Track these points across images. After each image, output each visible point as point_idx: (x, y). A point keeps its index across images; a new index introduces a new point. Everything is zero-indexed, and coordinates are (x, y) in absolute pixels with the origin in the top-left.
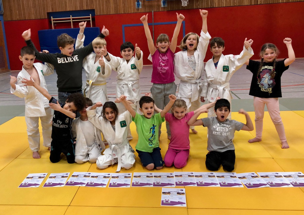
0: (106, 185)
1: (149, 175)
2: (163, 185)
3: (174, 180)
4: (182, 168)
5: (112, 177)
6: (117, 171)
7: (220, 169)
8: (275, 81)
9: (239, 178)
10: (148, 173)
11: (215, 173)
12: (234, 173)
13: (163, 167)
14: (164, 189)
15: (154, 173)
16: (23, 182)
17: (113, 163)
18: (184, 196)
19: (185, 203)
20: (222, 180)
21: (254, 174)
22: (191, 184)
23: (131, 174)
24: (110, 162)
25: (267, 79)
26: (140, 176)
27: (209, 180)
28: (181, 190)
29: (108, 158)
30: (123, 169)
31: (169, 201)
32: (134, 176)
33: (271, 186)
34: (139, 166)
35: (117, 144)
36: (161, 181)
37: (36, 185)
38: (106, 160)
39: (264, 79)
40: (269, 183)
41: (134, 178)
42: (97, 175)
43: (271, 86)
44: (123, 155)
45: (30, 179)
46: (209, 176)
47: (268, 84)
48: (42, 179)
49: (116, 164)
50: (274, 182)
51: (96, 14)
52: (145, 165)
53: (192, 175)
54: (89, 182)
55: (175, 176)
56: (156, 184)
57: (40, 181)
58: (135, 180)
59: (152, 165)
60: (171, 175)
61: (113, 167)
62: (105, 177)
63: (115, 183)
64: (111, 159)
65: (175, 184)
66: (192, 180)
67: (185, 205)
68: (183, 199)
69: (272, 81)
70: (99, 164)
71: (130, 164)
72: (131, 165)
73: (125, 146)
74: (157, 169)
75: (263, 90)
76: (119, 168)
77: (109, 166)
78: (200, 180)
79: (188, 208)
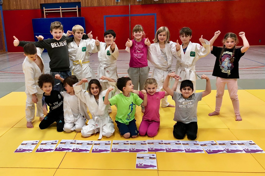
0: (89, 151)
1: (126, 143)
2: (138, 151)
3: (146, 147)
4: (153, 137)
5: (95, 144)
6: (99, 139)
7: (185, 138)
8: (233, 65)
9: (201, 145)
10: (125, 141)
11: (181, 141)
12: (196, 141)
13: (138, 136)
14: (139, 154)
15: (131, 141)
16: (18, 148)
17: (96, 132)
18: (155, 160)
19: (156, 167)
20: (187, 147)
21: (213, 142)
22: (161, 150)
23: (111, 141)
24: (93, 131)
25: (227, 62)
26: (118, 144)
27: (176, 147)
28: (152, 155)
29: (91, 128)
30: (104, 137)
31: (142, 164)
32: (113, 143)
33: (228, 152)
34: (118, 135)
35: (99, 116)
36: (136, 147)
37: (29, 150)
38: (90, 129)
39: (225, 62)
40: (226, 150)
41: (113, 145)
42: (82, 142)
43: (230, 68)
44: (105, 125)
45: (24, 146)
46: (176, 144)
47: (228, 67)
48: (35, 145)
49: (98, 133)
50: (230, 149)
51: (82, 6)
52: (122, 134)
53: (162, 142)
54: (75, 148)
55: (148, 143)
56: (131, 150)
57: (33, 147)
58: (114, 147)
59: (128, 134)
60: (145, 143)
61: (96, 135)
62: (88, 144)
63: (97, 149)
64: (94, 129)
65: (148, 150)
66: (161, 147)
67: (156, 168)
68: (154, 163)
69: (231, 65)
70: (84, 133)
71: (110, 133)
72: (112, 133)
73: (106, 118)
74: (132, 138)
75: (223, 71)
76: (100, 136)
77: (92, 135)
78: (169, 147)
79: (159, 170)
